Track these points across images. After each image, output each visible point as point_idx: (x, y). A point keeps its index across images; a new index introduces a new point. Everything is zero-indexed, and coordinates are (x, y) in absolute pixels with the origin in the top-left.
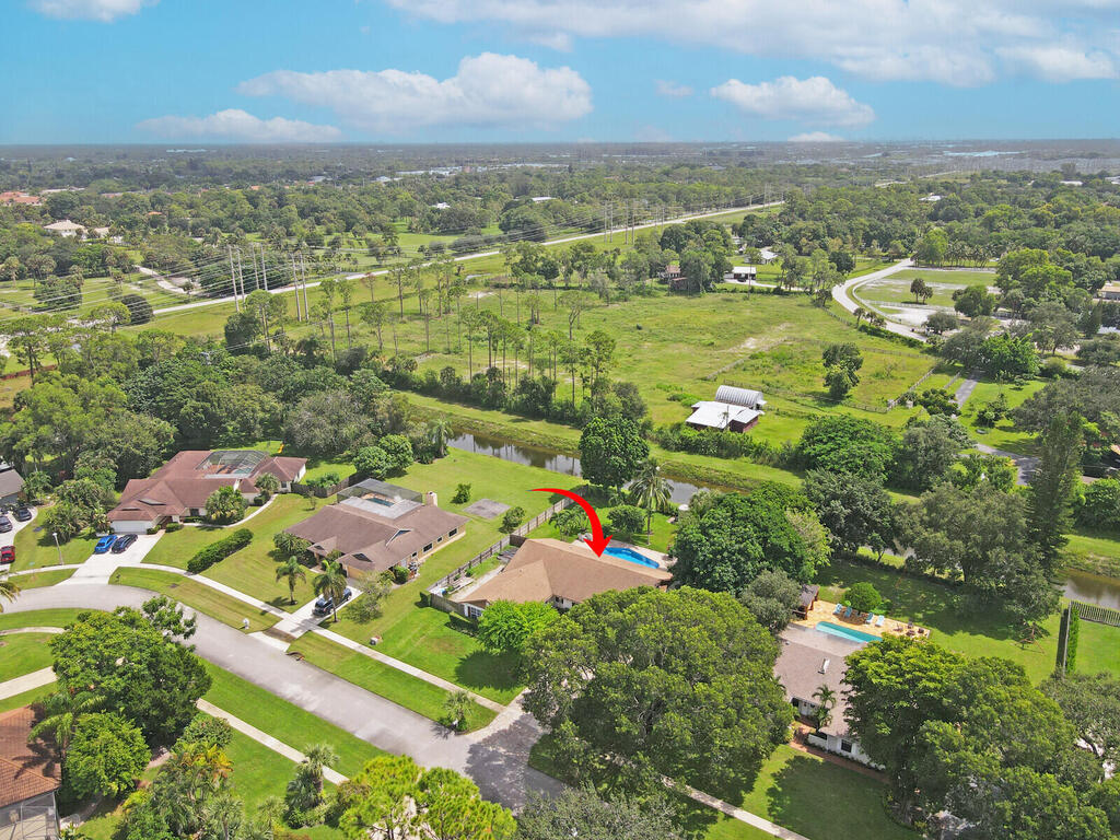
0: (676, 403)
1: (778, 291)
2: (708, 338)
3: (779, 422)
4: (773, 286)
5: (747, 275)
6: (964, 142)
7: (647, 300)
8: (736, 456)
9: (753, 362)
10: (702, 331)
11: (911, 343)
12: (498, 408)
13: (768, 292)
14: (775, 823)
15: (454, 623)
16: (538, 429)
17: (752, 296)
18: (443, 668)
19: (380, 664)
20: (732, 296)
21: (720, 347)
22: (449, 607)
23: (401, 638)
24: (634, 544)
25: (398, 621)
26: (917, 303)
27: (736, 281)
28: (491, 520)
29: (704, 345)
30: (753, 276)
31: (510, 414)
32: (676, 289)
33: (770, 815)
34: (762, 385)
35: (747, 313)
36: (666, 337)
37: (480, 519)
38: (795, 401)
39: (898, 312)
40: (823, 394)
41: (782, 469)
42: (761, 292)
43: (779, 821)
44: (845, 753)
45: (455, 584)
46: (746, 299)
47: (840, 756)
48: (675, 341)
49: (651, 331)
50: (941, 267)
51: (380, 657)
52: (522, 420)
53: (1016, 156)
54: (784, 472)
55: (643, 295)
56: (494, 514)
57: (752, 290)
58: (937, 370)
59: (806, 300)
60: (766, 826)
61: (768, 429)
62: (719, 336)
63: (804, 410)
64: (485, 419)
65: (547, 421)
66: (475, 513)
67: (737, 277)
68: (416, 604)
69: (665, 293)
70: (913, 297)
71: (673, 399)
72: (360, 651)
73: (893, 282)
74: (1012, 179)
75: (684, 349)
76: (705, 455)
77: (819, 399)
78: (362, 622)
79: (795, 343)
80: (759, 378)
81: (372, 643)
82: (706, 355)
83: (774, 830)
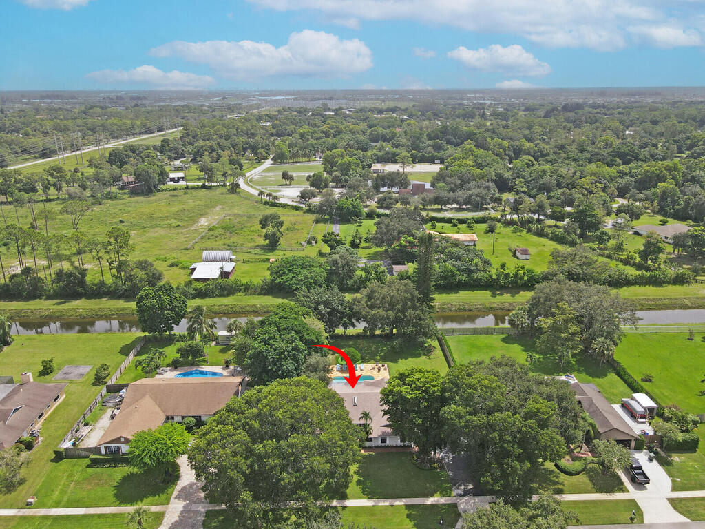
0: (175, 268)
1: (204, 187)
2: (174, 222)
3: (246, 267)
4: (200, 184)
5: (178, 178)
6: (264, 91)
7: (116, 202)
8: (233, 294)
9: (212, 233)
10: (168, 218)
11: (297, 208)
12: (39, 297)
13: (198, 188)
14: (369, 498)
15: (95, 463)
16: (81, 306)
17: (189, 191)
18: (103, 498)
19: (45, 517)
20: (175, 193)
21: (184, 227)
22: (84, 453)
23: (53, 491)
24: (199, 366)
25: (43, 479)
26: (286, 185)
27: (172, 183)
28: (81, 380)
29: (174, 227)
30: (183, 178)
31: (52, 299)
32: (134, 193)
33: (364, 495)
34: (225, 246)
35: (191, 203)
36: (145, 226)
37: (71, 382)
38: (250, 253)
39: (280, 191)
40: (264, 246)
41: (265, 295)
42: (193, 188)
43: (371, 496)
44: (383, 444)
45: (79, 434)
46: (185, 194)
47: (381, 447)
48: (152, 227)
49: (131, 223)
50: (289, 163)
51: (42, 512)
52: (65, 302)
53: (294, 99)
54: (266, 297)
55: (111, 198)
56: (82, 375)
57: (187, 188)
58: (317, 221)
59: (224, 190)
60: (365, 502)
61: (243, 273)
62: (182, 220)
63: (257, 257)
64: (32, 307)
65: (86, 298)
66: (64, 378)
67: (172, 180)
68: (52, 461)
69: (127, 196)
70: (283, 182)
71: (172, 265)
72: (21, 514)
73: (267, 174)
74: (299, 112)
75: (162, 232)
76: (213, 297)
77: (263, 249)
78: (9, 492)
79: (232, 218)
80: (221, 242)
81: (29, 505)
82: (178, 233)
83: (370, 503)
